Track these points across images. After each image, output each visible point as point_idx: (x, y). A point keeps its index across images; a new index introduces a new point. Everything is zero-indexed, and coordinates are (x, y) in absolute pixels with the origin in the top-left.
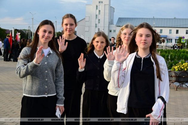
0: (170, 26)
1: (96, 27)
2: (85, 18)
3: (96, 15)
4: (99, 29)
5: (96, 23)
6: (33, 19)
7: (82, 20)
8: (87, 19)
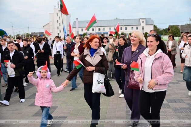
0: (110, 25)
1: (58, 29)
2: (49, 23)
3: (58, 21)
4: (60, 30)
5: (58, 26)
6: (13, 26)
7: (47, 24)
8: (51, 24)
